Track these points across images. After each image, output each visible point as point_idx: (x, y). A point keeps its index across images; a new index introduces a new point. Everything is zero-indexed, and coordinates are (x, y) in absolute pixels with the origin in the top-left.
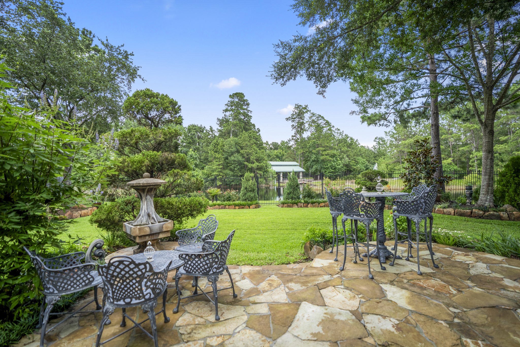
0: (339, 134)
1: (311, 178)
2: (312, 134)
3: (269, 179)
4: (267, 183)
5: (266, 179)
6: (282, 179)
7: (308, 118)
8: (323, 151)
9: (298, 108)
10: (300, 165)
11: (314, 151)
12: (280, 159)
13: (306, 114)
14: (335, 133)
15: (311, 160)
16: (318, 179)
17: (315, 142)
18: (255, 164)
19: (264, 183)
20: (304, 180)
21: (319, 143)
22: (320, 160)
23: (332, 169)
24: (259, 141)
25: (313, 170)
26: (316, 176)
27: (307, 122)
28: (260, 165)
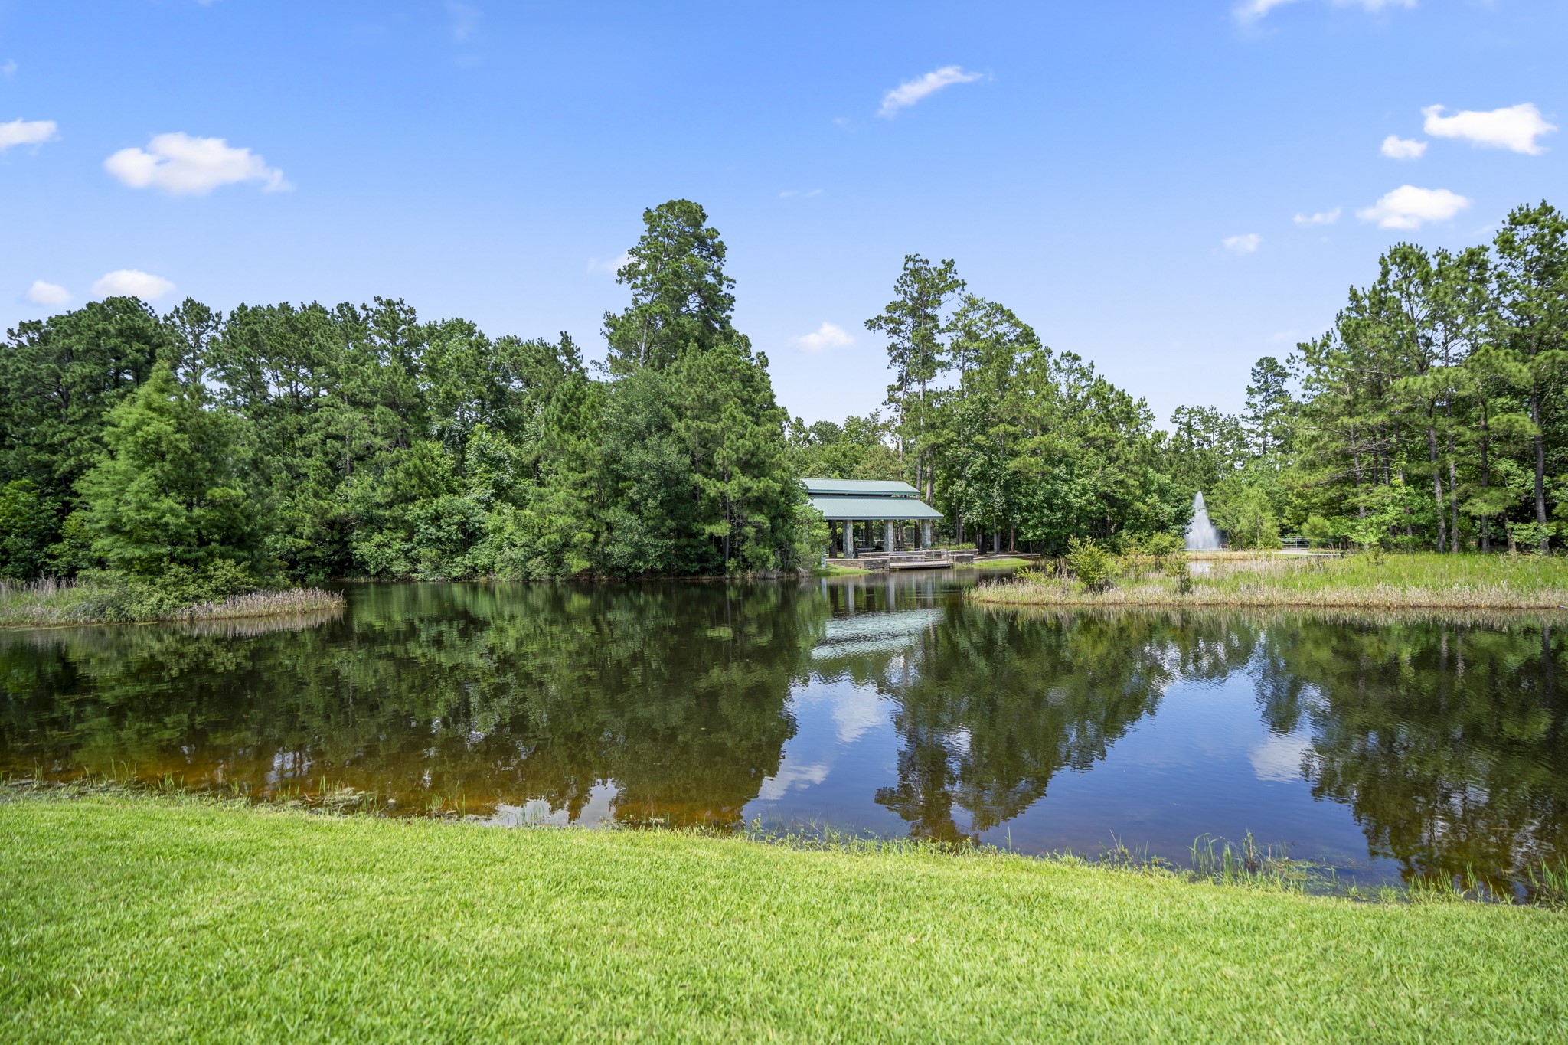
0: (1077, 375)
1: (969, 548)
2: (968, 378)
3: (797, 545)
4: (787, 566)
5: (784, 549)
6: (850, 548)
7: (953, 318)
8: (1015, 438)
9: (918, 271)
10: (922, 494)
11: (980, 438)
12: (845, 473)
13: (949, 294)
14: (1059, 370)
15: (968, 473)
16: (992, 549)
17: (984, 404)
18: (734, 483)
19: (776, 565)
20: (939, 555)
21: (1002, 405)
22: (1006, 475)
23: (1052, 510)
24: (756, 391)
25: (974, 515)
26: (985, 539)
27: (948, 330)
28: (758, 486)
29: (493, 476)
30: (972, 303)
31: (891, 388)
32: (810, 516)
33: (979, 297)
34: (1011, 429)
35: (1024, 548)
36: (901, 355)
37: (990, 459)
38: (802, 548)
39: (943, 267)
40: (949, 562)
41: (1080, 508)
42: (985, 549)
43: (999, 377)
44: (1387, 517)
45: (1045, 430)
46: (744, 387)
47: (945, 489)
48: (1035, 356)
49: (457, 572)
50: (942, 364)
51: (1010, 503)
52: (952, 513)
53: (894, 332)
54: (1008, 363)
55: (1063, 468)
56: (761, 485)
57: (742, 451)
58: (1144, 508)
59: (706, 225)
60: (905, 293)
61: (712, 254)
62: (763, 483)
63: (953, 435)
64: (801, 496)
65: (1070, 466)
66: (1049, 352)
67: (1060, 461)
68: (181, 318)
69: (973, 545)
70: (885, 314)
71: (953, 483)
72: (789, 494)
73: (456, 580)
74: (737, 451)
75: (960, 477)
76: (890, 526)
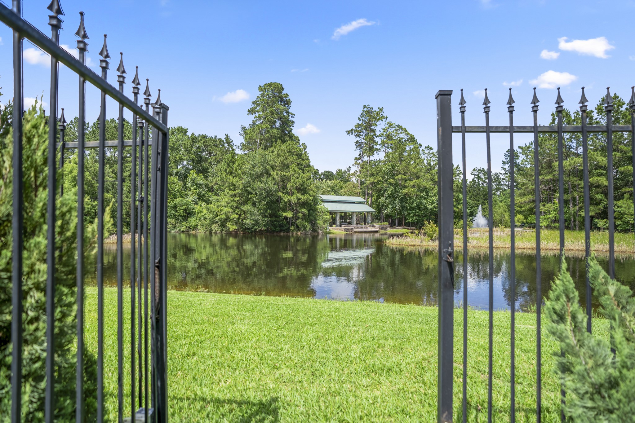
0: (431, 155)
1: (386, 224)
2: (387, 155)
3: (318, 222)
4: (314, 230)
5: (313, 222)
6: (338, 223)
7: (382, 131)
8: (406, 180)
9: (368, 112)
10: (368, 202)
11: (391, 180)
12: (336, 193)
13: (381, 122)
14: (424, 153)
15: (386, 194)
16: (395, 225)
17: (393, 167)
18: (295, 196)
19: (310, 229)
20: (374, 227)
21: (400, 167)
22: (401, 196)
23: (420, 210)
24: (303, 160)
25: (388, 211)
26: (392, 221)
27: (380, 136)
28: (303, 198)
29: (198, 191)
30: (390, 125)
31: (356, 159)
32: (323, 210)
33: (393, 123)
34: (404, 177)
35: (408, 225)
36: (360, 145)
37: (395, 189)
38: (320, 222)
39: (378, 110)
40: (378, 230)
41: (431, 209)
42: (392, 225)
43: (400, 156)
44: (551, 216)
45: (418, 178)
46: (298, 158)
47: (377, 200)
48: (415, 148)
49: (183, 229)
50: (377, 150)
51: (403, 207)
52: (379, 210)
53: (358, 136)
54: (404, 150)
55: (424, 193)
56: (305, 197)
57: (298, 184)
58: (457, 210)
59: (284, 92)
60: (363, 120)
61: (286, 104)
62: (306, 197)
63: (381, 178)
64: (320, 202)
65: (427, 193)
66: (421, 145)
67: (424, 190)
68: (73, 125)
69: (387, 223)
70: (354, 128)
71: (380, 198)
72: (315, 201)
73: (183, 232)
74: (296, 184)
75: (383, 195)
76: (355, 215)
